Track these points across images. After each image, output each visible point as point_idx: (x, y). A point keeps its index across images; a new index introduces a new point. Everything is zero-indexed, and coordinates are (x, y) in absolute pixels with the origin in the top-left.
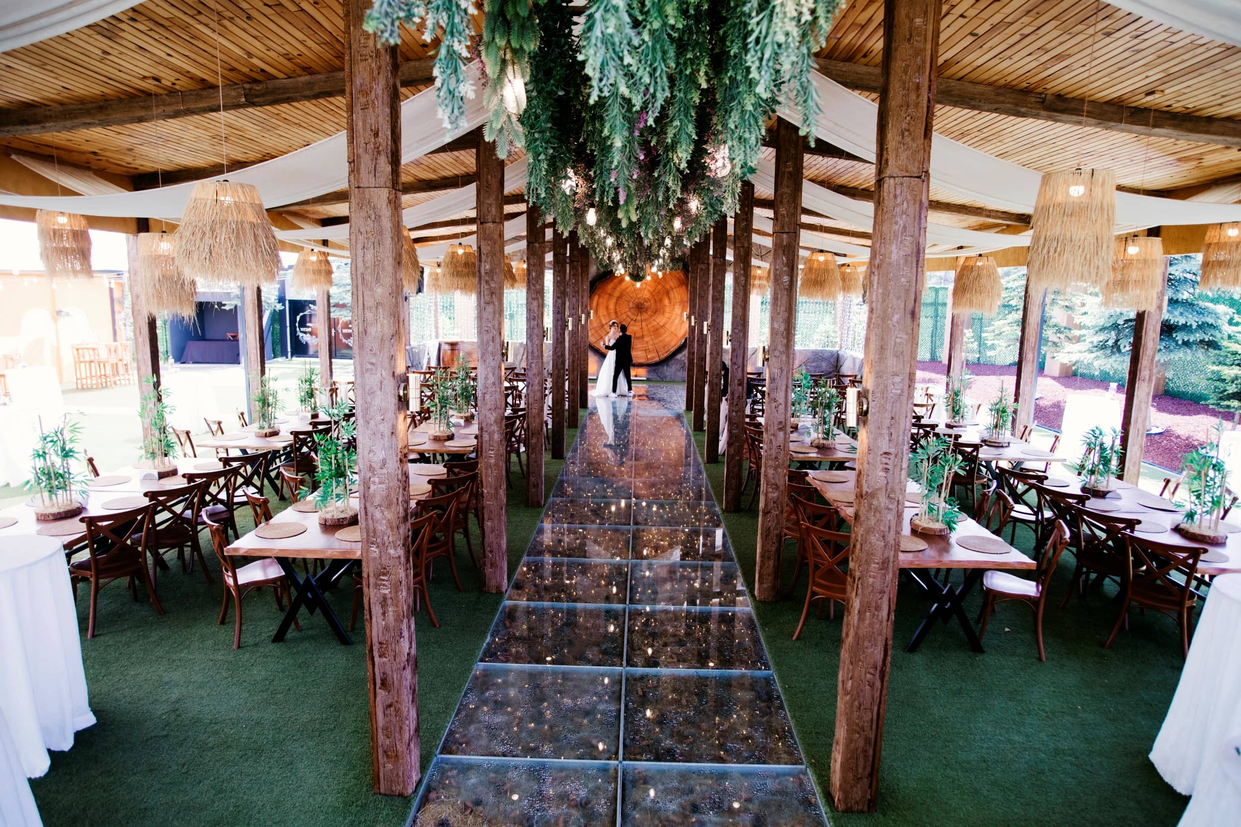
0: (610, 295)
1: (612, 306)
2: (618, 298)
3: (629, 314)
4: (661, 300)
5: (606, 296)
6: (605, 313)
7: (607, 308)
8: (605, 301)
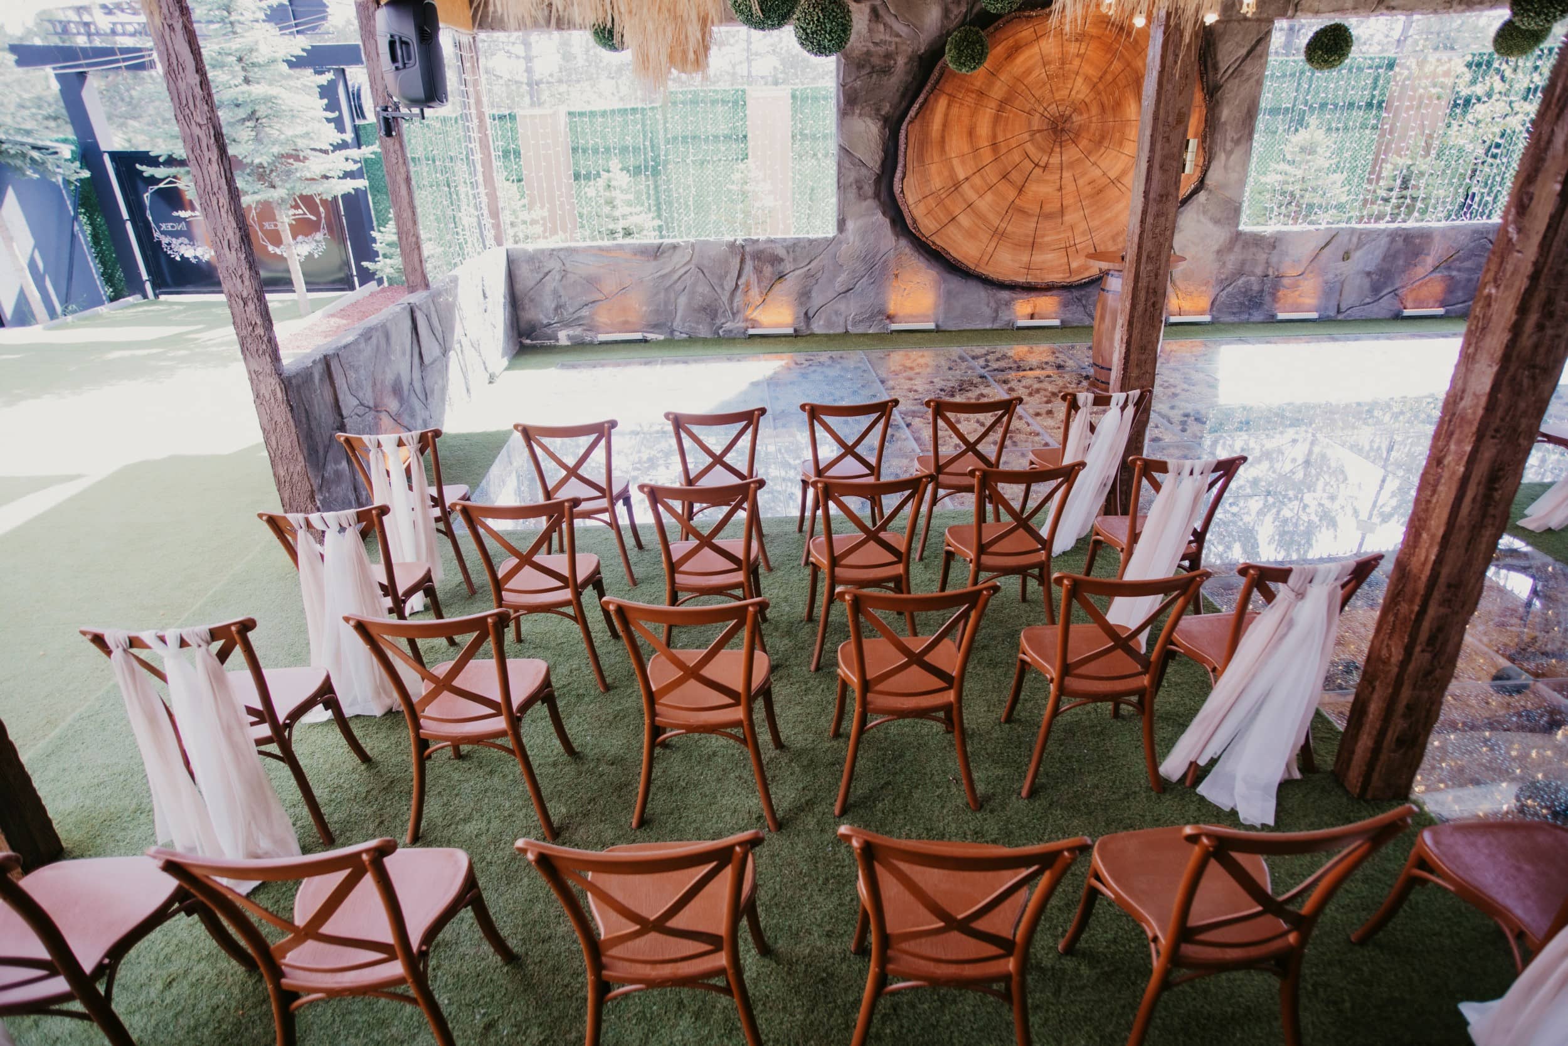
0: (981, 94)
1: (984, 129)
2: (1004, 104)
3: (1030, 148)
4: (1118, 105)
5: (970, 100)
6: (966, 149)
7: (971, 133)
8: (966, 112)
